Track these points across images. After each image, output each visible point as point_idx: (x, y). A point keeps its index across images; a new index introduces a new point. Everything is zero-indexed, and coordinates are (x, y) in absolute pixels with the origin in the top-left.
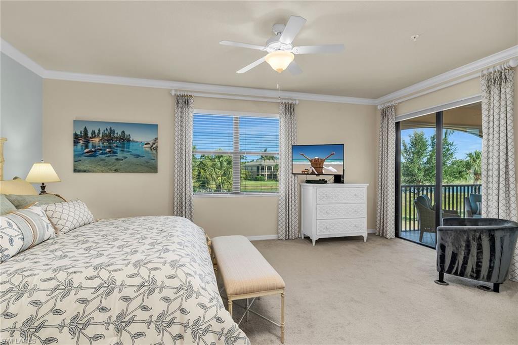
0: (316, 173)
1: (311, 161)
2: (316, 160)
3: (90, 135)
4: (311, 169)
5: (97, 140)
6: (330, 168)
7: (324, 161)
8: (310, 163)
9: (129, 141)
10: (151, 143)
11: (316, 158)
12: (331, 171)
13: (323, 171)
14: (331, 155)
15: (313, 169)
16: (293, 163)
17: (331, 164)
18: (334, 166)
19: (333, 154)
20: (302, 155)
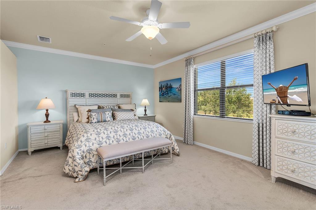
0: (282, 103)
1: (276, 90)
2: (281, 88)
3: (162, 87)
4: (278, 99)
5: (164, 89)
6: (295, 97)
7: (287, 88)
8: (276, 93)
9: (172, 87)
10: (178, 88)
11: (281, 85)
12: (295, 101)
13: (288, 101)
14: (295, 79)
15: (279, 98)
16: (264, 94)
17: (295, 92)
18: (298, 94)
19: (296, 78)
20: (270, 84)
